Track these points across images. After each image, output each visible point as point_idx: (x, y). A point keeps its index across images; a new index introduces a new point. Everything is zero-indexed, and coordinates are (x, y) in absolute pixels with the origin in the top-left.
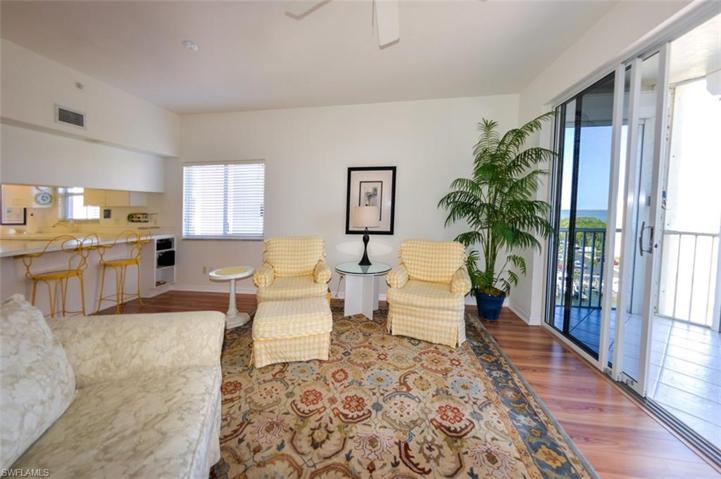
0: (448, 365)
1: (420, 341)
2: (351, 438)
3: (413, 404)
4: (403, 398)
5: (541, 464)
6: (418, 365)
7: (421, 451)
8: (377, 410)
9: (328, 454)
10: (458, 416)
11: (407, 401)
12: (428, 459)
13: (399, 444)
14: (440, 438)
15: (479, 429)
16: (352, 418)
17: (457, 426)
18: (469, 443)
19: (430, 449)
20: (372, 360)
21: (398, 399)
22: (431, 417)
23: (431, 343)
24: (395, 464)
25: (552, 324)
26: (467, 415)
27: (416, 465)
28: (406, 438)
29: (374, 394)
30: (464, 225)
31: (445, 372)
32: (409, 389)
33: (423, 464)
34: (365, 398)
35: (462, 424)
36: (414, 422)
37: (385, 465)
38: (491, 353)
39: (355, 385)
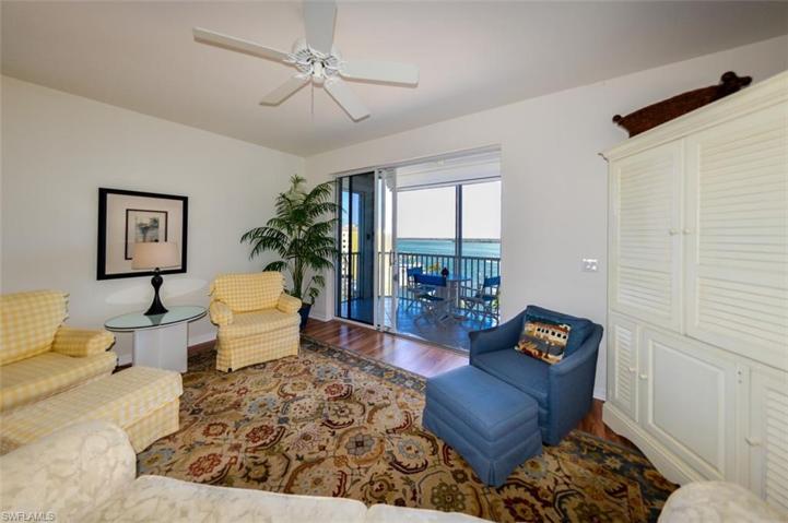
0: (304, 367)
1: (264, 363)
2: (288, 449)
3: (308, 400)
4: (296, 403)
5: (389, 379)
6: (282, 378)
7: (339, 417)
8: (286, 422)
9: (281, 473)
10: (340, 387)
11: (302, 402)
12: (346, 416)
13: (323, 424)
14: (342, 403)
15: (355, 385)
16: (271, 441)
17: (343, 392)
18: (357, 395)
19: (342, 412)
20: (235, 399)
21: (293, 406)
22: (325, 399)
23: (276, 360)
24: (333, 434)
25: (339, 315)
26: (344, 384)
27: (344, 424)
28: (323, 419)
29: (270, 416)
30: (272, 255)
31: (307, 371)
32: (294, 396)
33: (346, 420)
34: (266, 423)
35: (345, 389)
36: (319, 408)
37: (328, 440)
38: (322, 347)
39: (243, 424)
